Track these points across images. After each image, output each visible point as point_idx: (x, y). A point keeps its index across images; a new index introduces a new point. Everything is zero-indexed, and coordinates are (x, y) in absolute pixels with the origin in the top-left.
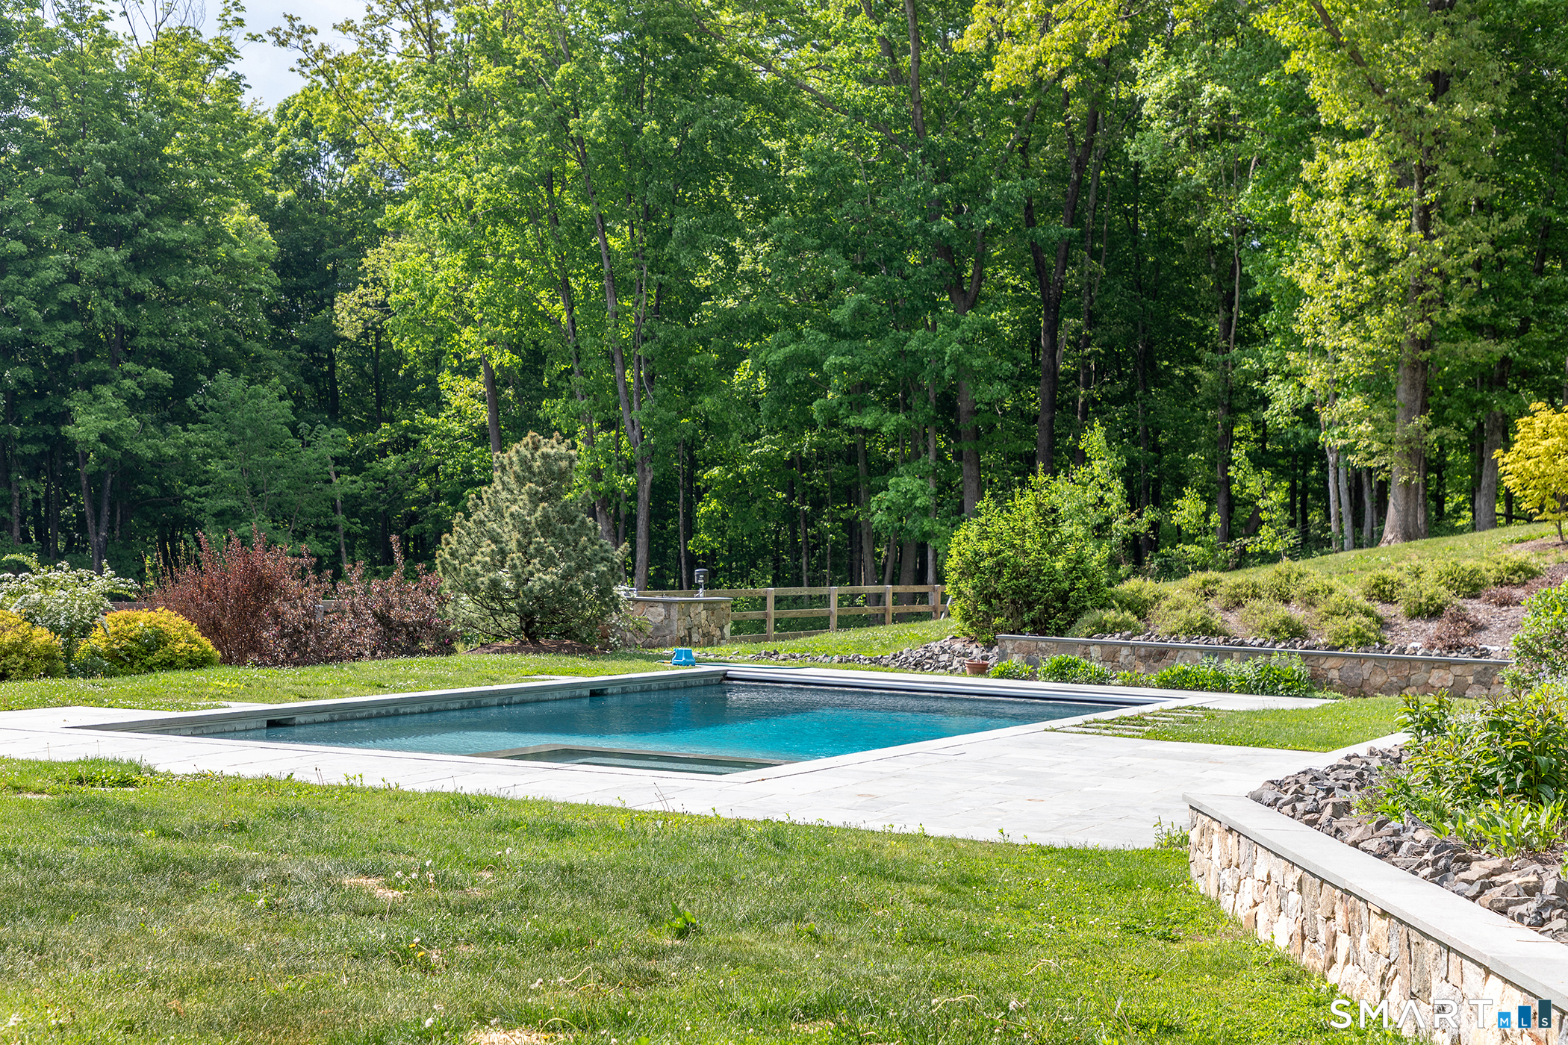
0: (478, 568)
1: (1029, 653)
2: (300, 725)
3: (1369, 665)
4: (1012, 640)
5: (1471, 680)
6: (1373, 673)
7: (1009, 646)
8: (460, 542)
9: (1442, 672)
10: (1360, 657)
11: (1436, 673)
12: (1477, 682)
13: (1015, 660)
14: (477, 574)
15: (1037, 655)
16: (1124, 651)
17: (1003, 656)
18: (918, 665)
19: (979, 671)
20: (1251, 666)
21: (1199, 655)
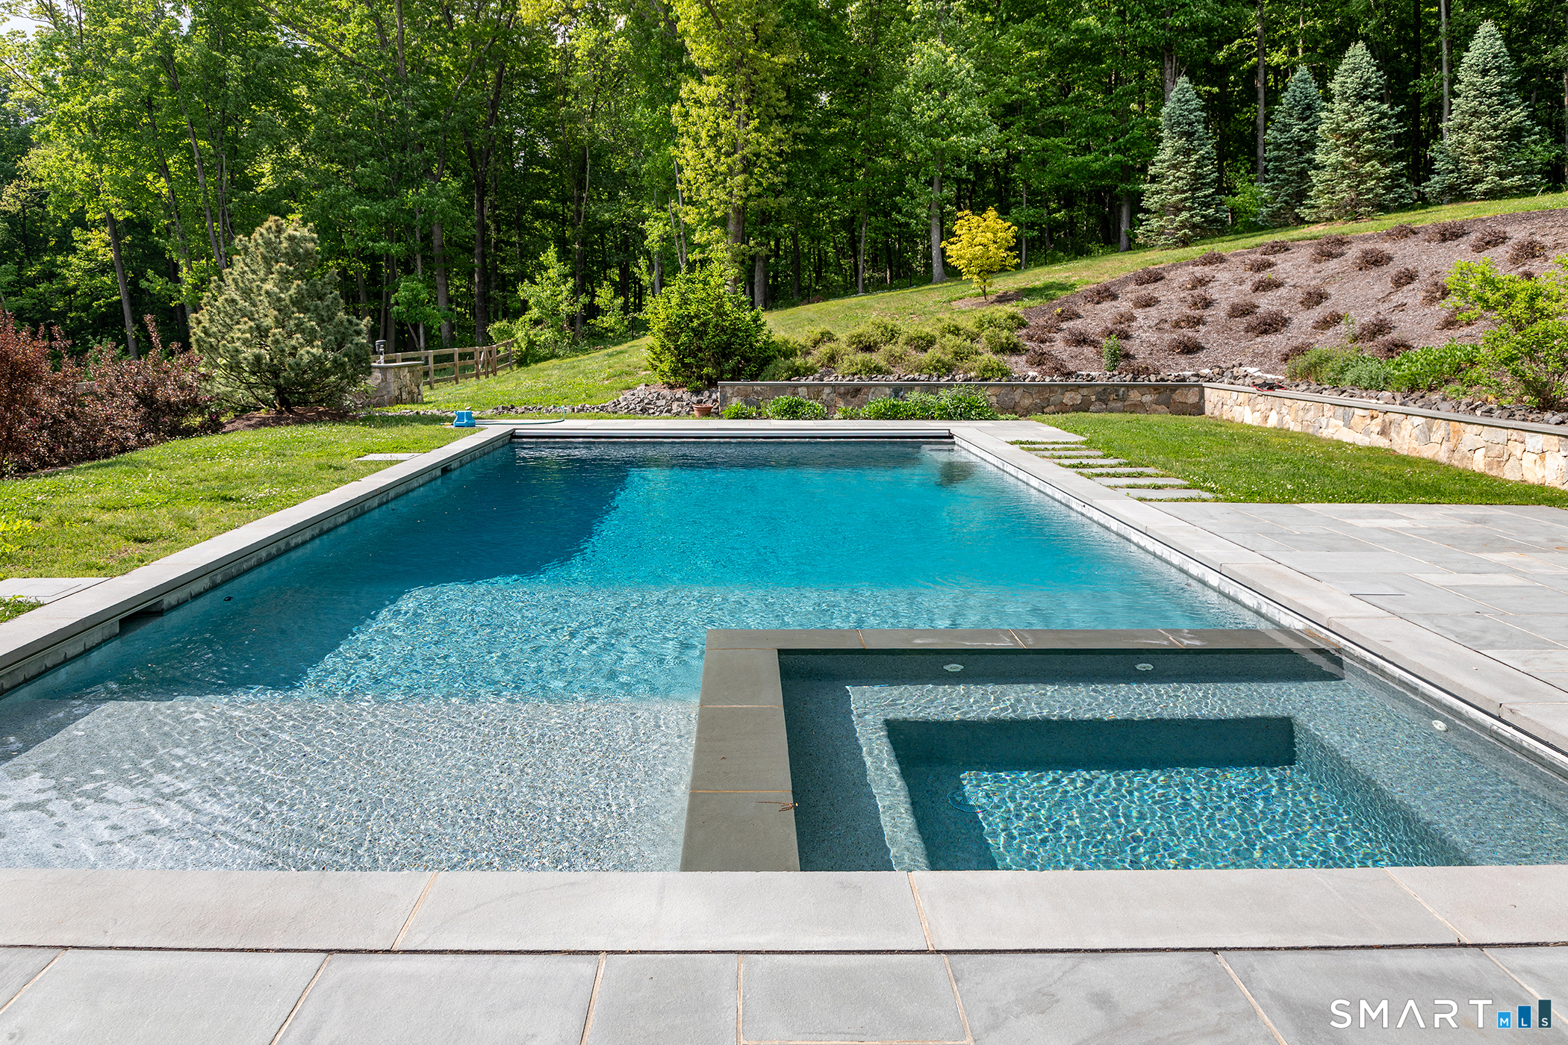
0: (238, 344)
1: (747, 396)
2: (173, 608)
3: (1019, 391)
4: (730, 385)
5: (1093, 398)
6: (1023, 397)
7: (729, 391)
8: (211, 321)
9: (1073, 394)
10: (1013, 385)
11: (1068, 395)
12: (1098, 399)
13: (736, 403)
14: (237, 351)
15: (753, 397)
16: (827, 390)
17: (725, 399)
18: (644, 410)
19: (706, 413)
20: (946, 397)
21: (888, 391)
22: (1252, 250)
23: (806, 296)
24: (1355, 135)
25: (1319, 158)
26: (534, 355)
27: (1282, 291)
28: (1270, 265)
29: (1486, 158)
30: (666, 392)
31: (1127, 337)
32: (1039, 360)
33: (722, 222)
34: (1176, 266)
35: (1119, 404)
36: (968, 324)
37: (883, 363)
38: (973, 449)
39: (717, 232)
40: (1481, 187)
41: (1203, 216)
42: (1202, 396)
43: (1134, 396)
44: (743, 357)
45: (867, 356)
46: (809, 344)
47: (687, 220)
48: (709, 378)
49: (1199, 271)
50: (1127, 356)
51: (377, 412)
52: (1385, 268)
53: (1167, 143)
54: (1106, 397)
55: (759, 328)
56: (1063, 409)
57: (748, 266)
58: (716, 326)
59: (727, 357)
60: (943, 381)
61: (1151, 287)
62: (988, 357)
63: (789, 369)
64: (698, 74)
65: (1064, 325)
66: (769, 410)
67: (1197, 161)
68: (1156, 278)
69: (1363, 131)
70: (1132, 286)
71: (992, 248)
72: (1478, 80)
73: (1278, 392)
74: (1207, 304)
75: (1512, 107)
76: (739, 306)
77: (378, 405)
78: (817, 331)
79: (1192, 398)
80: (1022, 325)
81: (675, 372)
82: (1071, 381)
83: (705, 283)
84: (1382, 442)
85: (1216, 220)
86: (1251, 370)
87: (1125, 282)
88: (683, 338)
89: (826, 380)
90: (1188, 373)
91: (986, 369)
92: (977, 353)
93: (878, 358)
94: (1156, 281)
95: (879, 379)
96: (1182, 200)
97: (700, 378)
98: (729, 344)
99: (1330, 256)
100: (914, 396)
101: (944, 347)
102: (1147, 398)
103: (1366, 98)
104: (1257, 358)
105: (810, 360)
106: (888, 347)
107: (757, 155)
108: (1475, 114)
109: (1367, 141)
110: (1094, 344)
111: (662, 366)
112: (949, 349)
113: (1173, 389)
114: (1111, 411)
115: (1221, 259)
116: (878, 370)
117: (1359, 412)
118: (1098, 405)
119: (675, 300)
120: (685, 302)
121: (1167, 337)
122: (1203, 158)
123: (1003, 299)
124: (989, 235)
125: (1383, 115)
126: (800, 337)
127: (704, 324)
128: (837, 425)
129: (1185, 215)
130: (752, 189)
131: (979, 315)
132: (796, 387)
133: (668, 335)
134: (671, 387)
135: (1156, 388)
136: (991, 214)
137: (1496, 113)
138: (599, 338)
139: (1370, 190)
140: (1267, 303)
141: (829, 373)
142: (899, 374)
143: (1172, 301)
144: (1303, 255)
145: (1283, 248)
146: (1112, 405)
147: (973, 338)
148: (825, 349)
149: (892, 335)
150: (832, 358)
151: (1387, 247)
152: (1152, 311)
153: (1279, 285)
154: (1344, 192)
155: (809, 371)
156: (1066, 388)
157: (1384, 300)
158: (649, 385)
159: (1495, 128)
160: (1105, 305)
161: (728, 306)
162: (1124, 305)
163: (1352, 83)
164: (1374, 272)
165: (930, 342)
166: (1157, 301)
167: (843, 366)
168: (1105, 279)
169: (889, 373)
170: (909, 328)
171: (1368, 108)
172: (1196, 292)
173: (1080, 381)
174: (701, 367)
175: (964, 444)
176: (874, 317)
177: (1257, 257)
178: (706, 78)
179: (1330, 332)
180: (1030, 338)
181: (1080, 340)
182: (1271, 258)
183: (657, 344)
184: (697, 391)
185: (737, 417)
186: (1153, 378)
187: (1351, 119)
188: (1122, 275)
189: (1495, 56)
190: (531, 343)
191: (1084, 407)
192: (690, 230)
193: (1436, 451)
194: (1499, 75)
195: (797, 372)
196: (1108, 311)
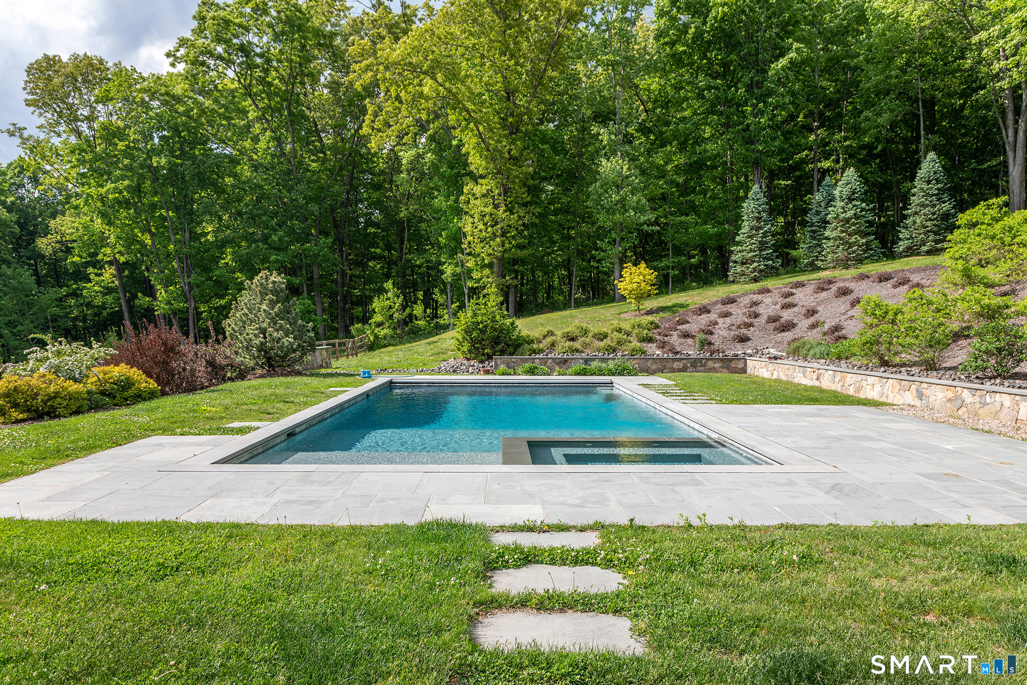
1: (508, 364)
3: (650, 361)
4: (499, 358)
5: (689, 365)
6: (652, 364)
7: (499, 361)
8: (236, 324)
9: (678, 363)
10: (647, 358)
11: (676, 363)
12: (692, 366)
13: (502, 367)
15: (511, 364)
16: (550, 361)
17: (497, 365)
18: (454, 371)
19: (487, 372)
20: (611, 365)
21: (581, 361)
22: (786, 286)
23: (540, 309)
24: (847, 220)
25: (827, 233)
26: (378, 345)
27: (796, 309)
28: (792, 294)
29: (928, 231)
30: (465, 362)
31: (712, 333)
32: (662, 346)
33: (490, 266)
34: (745, 294)
35: (702, 368)
36: (626, 326)
37: (579, 347)
38: (621, 388)
39: (487, 271)
40: (925, 248)
41: (766, 265)
42: (746, 364)
43: (710, 364)
44: (506, 344)
45: (571, 343)
46: (541, 337)
47: (468, 265)
48: (488, 355)
49: (755, 297)
50: (710, 344)
51: (314, 371)
52: (848, 297)
53: (746, 223)
54: (696, 364)
55: (514, 328)
56: (673, 370)
57: (505, 291)
58: (492, 327)
59: (497, 344)
60: (610, 356)
61: (729, 306)
62: (635, 344)
63: (530, 350)
64: (475, 178)
65: (680, 327)
66: (520, 371)
67: (763, 234)
68: (732, 301)
69: (852, 218)
70: (719, 306)
71: (643, 284)
72: (925, 186)
73: (778, 361)
74: (756, 315)
75: (944, 202)
76: (503, 317)
77: (312, 369)
78: (545, 330)
79: (740, 365)
80: (657, 327)
81: (470, 351)
82: (678, 356)
83: (486, 304)
84: (817, 384)
85: (773, 268)
86: (772, 351)
87: (715, 303)
88: (474, 334)
89: (549, 356)
90: (740, 352)
91: (633, 350)
92: (630, 342)
93: (577, 345)
94: (732, 303)
95: (577, 355)
96: (753, 256)
97: (483, 355)
98: (499, 337)
99: (823, 290)
100: (595, 364)
101: (612, 339)
102: (717, 365)
103: (853, 200)
104: (777, 345)
105: (541, 346)
106: (583, 339)
107: (509, 226)
108: (924, 206)
109: (854, 224)
110: (693, 337)
111: (462, 349)
112: (615, 340)
113: (731, 360)
114: (698, 372)
115: (768, 291)
116: (577, 351)
117: (809, 370)
118: (691, 369)
119: (469, 314)
120: (475, 315)
121: (732, 333)
122: (766, 232)
123: (650, 312)
124: (641, 277)
125: (863, 210)
126: (536, 334)
127: (486, 327)
128: (555, 378)
129: (756, 264)
130: (507, 246)
131: (633, 321)
132: (534, 359)
133: (466, 332)
134: (468, 360)
135: (722, 360)
136: (643, 265)
137: (935, 206)
138: (416, 334)
139: (854, 252)
140: (787, 315)
141: (551, 353)
142: (588, 353)
143: (739, 313)
144: (809, 289)
145: (801, 285)
146: (699, 368)
147: (628, 334)
148: (549, 339)
149: (586, 332)
150: (553, 345)
151: (852, 285)
152: (728, 320)
153: (794, 306)
154: (841, 254)
155: (541, 351)
156: (674, 360)
157: (844, 314)
158: (456, 359)
159: (934, 214)
160: (703, 316)
161: (498, 317)
162: (713, 316)
163: (846, 191)
164: (843, 299)
165: (606, 336)
166: (731, 314)
167: (558, 348)
168: (705, 302)
169: (583, 352)
170: (594, 329)
171: (854, 206)
172: (752, 309)
173: (682, 356)
174: (484, 349)
175: (617, 386)
176: (577, 322)
177: (786, 290)
178: (480, 181)
179: (814, 331)
180: (660, 334)
181: (686, 335)
182: (794, 291)
183: (460, 337)
184: (482, 362)
185: (503, 374)
186: (721, 355)
187: (846, 212)
188: (715, 299)
189: (935, 173)
190: (376, 337)
191: (684, 370)
192: (470, 271)
193: (837, 387)
194: (937, 183)
195: (534, 352)
196: (704, 319)
